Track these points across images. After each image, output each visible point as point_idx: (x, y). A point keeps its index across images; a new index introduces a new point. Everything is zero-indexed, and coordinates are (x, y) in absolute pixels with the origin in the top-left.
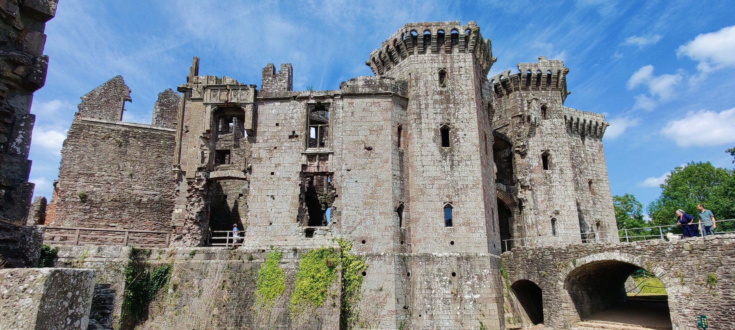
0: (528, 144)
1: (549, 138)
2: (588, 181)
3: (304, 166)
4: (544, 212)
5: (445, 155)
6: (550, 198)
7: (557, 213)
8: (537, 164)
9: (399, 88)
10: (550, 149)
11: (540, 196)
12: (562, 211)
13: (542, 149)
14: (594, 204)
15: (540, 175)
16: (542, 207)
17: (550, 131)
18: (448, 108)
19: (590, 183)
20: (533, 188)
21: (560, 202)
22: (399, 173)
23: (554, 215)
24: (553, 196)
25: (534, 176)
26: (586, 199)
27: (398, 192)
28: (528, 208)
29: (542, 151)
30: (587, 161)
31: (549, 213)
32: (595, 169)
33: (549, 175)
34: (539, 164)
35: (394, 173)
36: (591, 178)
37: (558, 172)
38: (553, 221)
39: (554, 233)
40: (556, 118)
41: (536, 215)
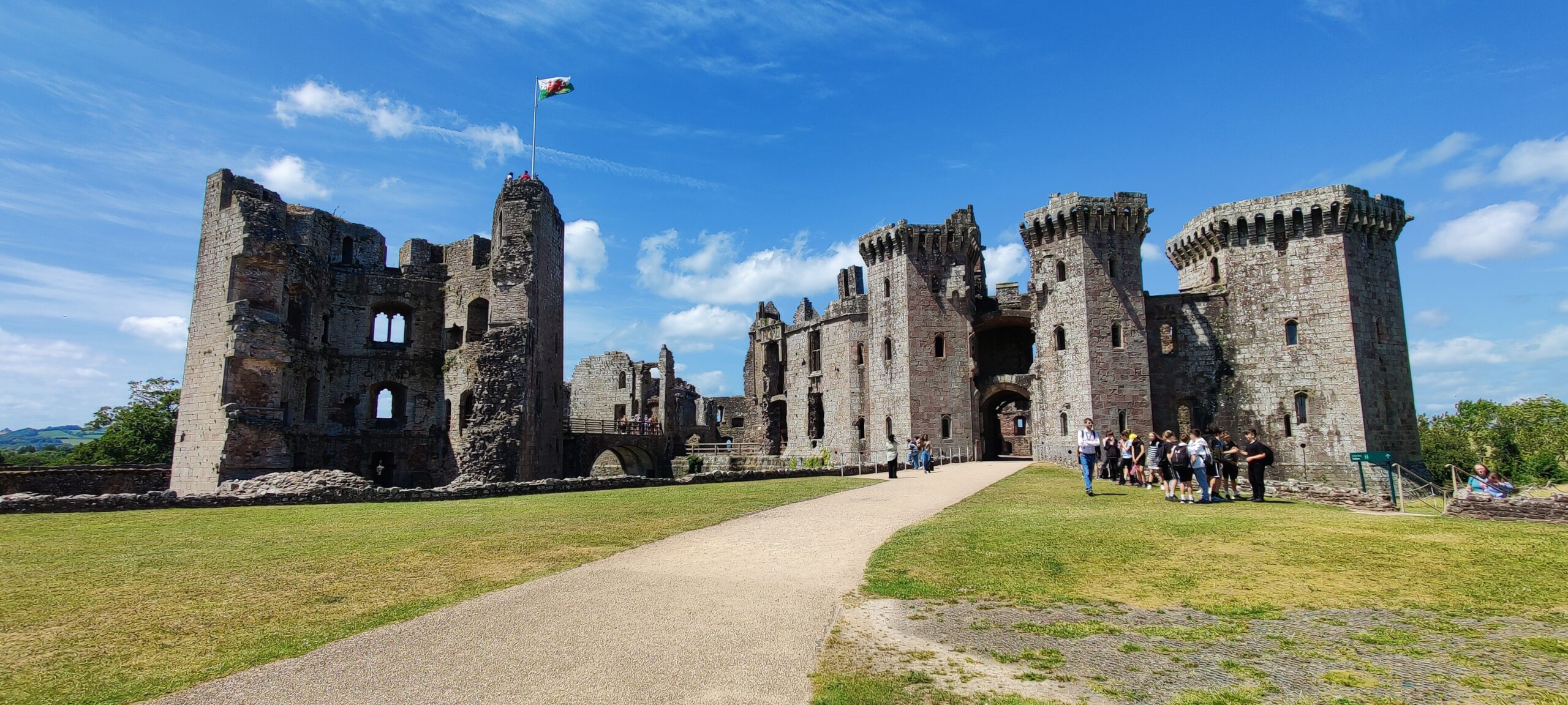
0: (1038, 320)
1: (1063, 306)
2: (1285, 322)
3: (810, 389)
4: (1053, 405)
5: (887, 368)
6: (1060, 388)
7: (1068, 407)
8: (1048, 344)
9: (858, 306)
10: (1063, 321)
11: (1049, 385)
12: (1074, 403)
13: (1056, 324)
14: (1296, 360)
15: (1051, 359)
16: (1050, 399)
17: (1065, 297)
18: (889, 319)
19: (1291, 325)
20: (1042, 376)
21: (1071, 392)
22: (858, 389)
23: (1065, 408)
24: (1065, 385)
25: (1043, 360)
26: (1273, 355)
27: (857, 408)
28: (1034, 401)
29: (1055, 326)
30: (1286, 286)
31: (1058, 407)
32: (1307, 297)
33: (1061, 357)
34: (1050, 344)
35: (853, 391)
36: (1291, 315)
37: (1071, 351)
38: (1064, 416)
39: (1065, 431)
40: (1075, 276)
41: (1043, 410)
